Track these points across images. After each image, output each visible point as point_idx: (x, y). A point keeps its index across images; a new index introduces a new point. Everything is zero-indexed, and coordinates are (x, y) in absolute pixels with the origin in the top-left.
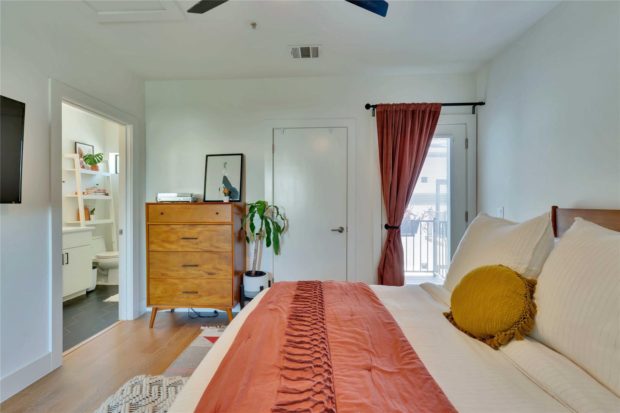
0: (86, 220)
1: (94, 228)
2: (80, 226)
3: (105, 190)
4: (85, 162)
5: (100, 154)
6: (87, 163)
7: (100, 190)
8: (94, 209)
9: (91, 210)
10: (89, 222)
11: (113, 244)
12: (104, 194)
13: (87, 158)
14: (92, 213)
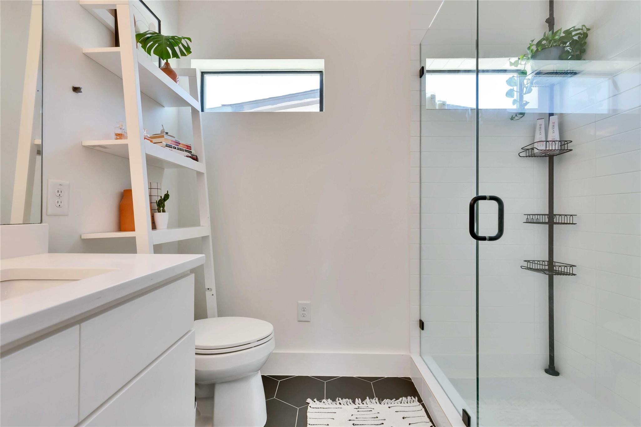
0: (152, 230)
3: (189, 147)
4: (144, 47)
5: (185, 37)
7: (180, 144)
8: (167, 196)
9: (158, 199)
11: (208, 294)
12: (190, 157)
13: (148, 38)
14: (162, 209)
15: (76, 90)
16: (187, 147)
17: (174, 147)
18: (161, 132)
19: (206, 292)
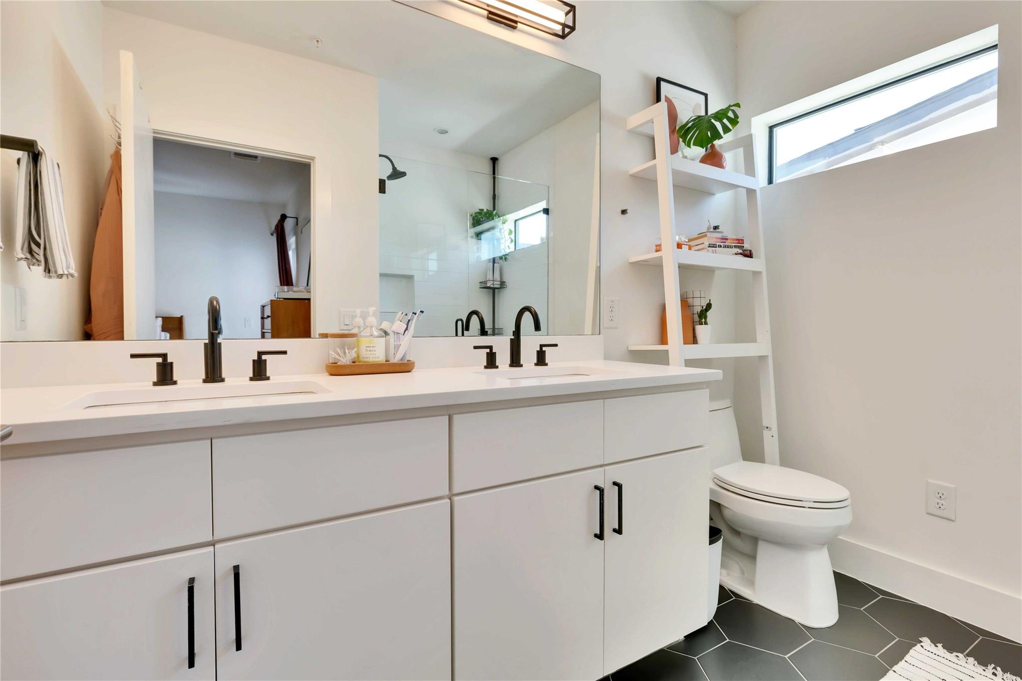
0: (684, 344)
1: (716, 374)
2: (668, 364)
3: (741, 241)
4: (684, 141)
5: (730, 106)
6: (689, 146)
7: (727, 239)
8: (709, 306)
9: (699, 309)
10: (693, 351)
11: (766, 433)
12: (741, 254)
13: (689, 128)
14: (703, 320)
15: (624, 212)
16: (737, 241)
17: (719, 245)
18: (708, 229)
19: (764, 431)
